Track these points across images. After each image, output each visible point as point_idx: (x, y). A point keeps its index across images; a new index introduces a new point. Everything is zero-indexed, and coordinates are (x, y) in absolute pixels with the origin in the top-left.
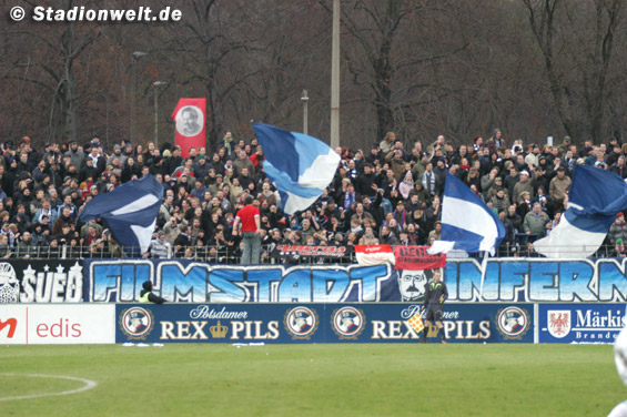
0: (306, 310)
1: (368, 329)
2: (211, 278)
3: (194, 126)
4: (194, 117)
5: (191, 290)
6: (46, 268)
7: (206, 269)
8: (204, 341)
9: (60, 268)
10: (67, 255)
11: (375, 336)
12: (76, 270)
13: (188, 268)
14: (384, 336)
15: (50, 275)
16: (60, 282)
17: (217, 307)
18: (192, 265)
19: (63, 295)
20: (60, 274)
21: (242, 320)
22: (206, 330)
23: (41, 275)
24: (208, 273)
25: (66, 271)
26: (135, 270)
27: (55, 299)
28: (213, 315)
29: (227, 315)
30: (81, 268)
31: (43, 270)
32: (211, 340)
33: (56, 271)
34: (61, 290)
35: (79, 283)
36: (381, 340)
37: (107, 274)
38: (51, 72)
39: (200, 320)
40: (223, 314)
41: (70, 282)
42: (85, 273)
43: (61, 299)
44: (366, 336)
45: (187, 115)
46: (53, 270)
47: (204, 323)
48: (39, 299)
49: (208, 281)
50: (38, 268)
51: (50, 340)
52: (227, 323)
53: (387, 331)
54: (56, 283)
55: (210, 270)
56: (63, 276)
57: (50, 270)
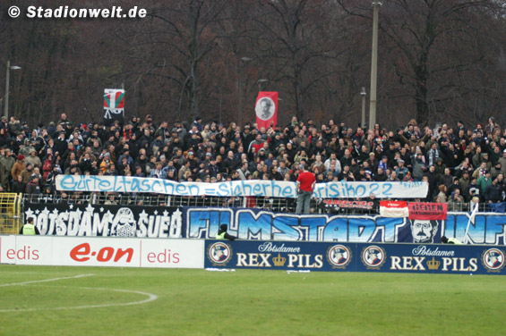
0: (343, 247)
1: (388, 262)
2: (275, 223)
3: (267, 112)
4: (268, 105)
5: (260, 231)
6: (156, 212)
7: (271, 216)
8: (268, 268)
9: (166, 213)
10: (171, 204)
11: (394, 267)
12: (177, 214)
13: (259, 215)
15: (158, 217)
16: (166, 223)
17: (278, 243)
18: (261, 212)
19: (167, 232)
20: (165, 217)
21: (296, 253)
22: (270, 260)
23: (152, 217)
24: (273, 219)
25: (170, 215)
26: (220, 215)
27: (162, 235)
28: (275, 250)
29: (285, 250)
30: (181, 213)
31: (153, 214)
32: (273, 267)
33: (162, 215)
34: (166, 228)
35: (179, 224)
36: (397, 271)
37: (200, 217)
39: (266, 253)
40: (282, 249)
41: (173, 223)
42: (184, 217)
43: (165, 235)
44: (386, 267)
45: (264, 104)
46: (161, 214)
47: (268, 255)
48: (150, 234)
49: (272, 225)
50: (150, 212)
51: (157, 265)
52: (285, 255)
54: (163, 223)
55: (274, 216)
56: (168, 219)
57: (158, 214)
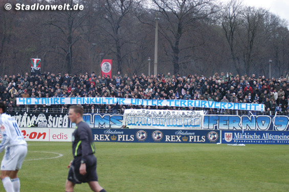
0: (143, 131)
1: (164, 138)
2: (111, 119)
3: (107, 69)
4: (108, 66)
5: (104, 124)
6: (56, 116)
7: (109, 116)
8: (108, 141)
9: (61, 116)
10: (63, 112)
11: (167, 140)
12: (66, 117)
13: (103, 116)
14: (169, 140)
15: (57, 118)
16: (61, 121)
17: (113, 130)
18: (105, 115)
19: (61, 125)
20: (61, 118)
21: (122, 134)
22: (109, 138)
23: (54, 118)
24: (110, 118)
25: (63, 117)
27: (59, 126)
28: (112, 133)
29: (117, 133)
31: (55, 116)
32: (111, 141)
33: (59, 117)
34: (61, 123)
35: (67, 121)
36: (168, 142)
38: (64, 50)
39: (107, 134)
40: (115, 132)
41: (64, 121)
43: (61, 126)
44: (163, 140)
45: (105, 65)
47: (109, 135)
48: (54, 126)
49: (110, 121)
50: (54, 116)
51: (57, 140)
52: (117, 135)
53: (170, 139)
54: (59, 121)
55: (111, 116)
